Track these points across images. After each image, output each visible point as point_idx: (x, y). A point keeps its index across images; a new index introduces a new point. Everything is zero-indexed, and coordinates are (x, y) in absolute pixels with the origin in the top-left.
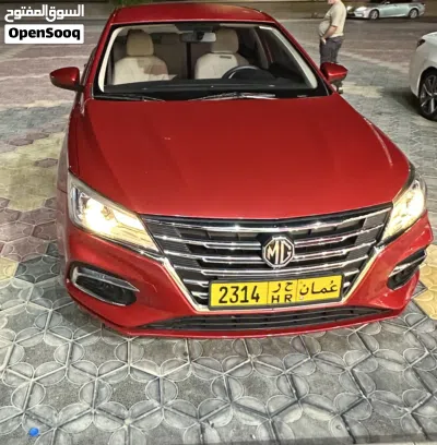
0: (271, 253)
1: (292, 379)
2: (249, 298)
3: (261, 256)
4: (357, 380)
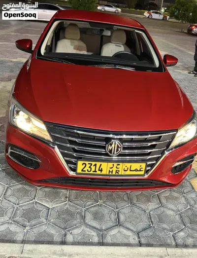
0: (110, 148)
1: (118, 214)
2: (97, 170)
3: (105, 149)
4: (150, 218)
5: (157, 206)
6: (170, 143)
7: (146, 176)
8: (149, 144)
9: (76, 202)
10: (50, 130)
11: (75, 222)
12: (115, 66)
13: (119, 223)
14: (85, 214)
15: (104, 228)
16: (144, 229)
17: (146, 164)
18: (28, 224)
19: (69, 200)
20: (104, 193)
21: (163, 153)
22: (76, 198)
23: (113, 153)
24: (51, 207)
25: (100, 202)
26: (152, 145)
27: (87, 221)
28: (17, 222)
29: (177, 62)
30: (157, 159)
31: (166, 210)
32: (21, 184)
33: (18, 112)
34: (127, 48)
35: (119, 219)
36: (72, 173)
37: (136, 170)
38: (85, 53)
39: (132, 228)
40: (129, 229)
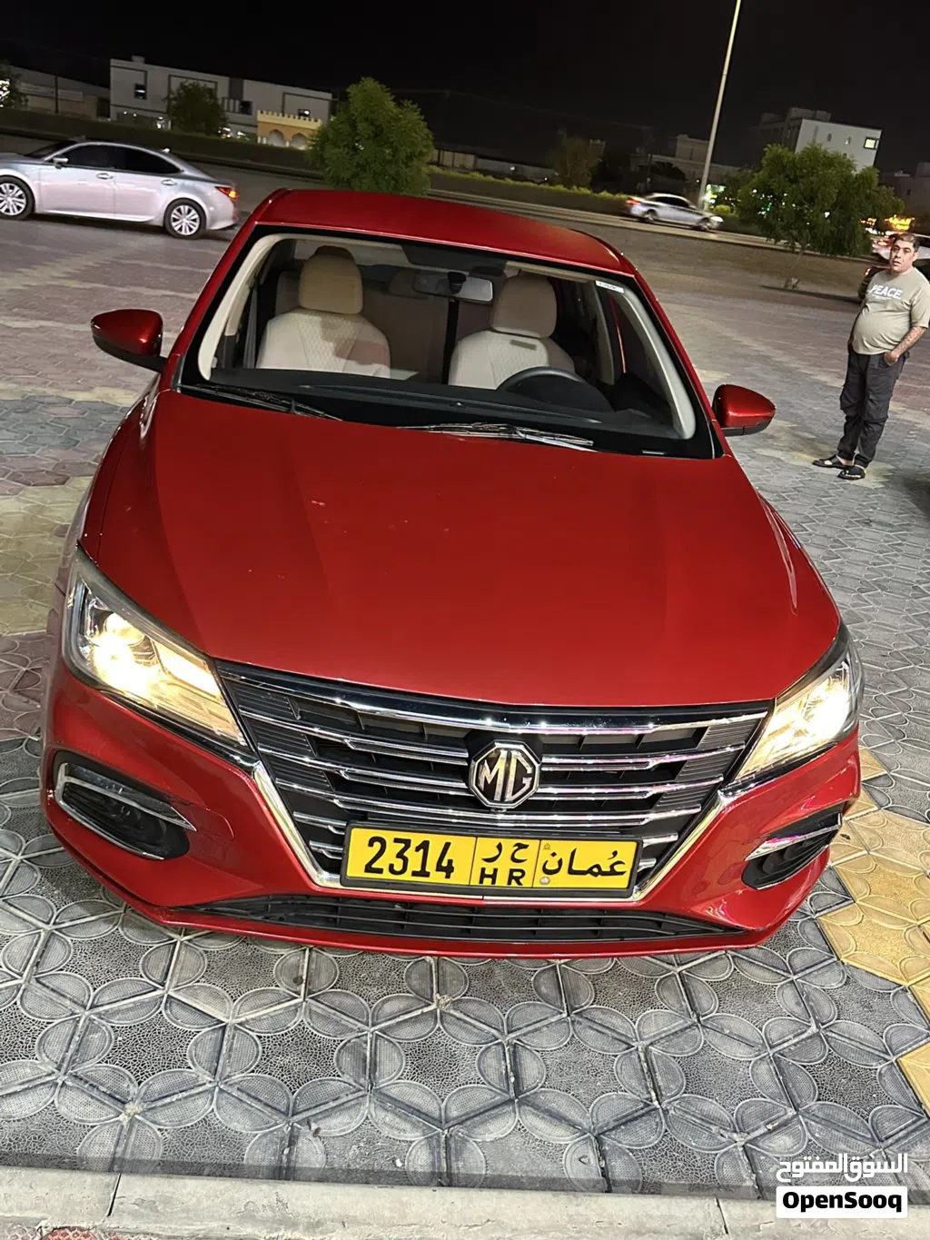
0: (487, 774)
1: (514, 1055)
2: (431, 866)
3: (466, 780)
4: (651, 1071)
5: (679, 1024)
6: (740, 758)
7: (637, 897)
8: (653, 763)
9: (337, 1000)
10: (234, 696)
11: (334, 1086)
12: (510, 430)
13: (518, 1091)
14: (374, 1053)
15: (454, 1113)
16: (627, 1121)
17: (639, 844)
18: (133, 1090)
19: (309, 992)
20: (456, 965)
21: (708, 800)
22: (340, 983)
23: (497, 798)
24: (230, 1021)
25: (440, 1002)
26: (661, 766)
27: (382, 1083)
28: (88, 1083)
29: (769, 419)
30: (684, 827)
31: (715, 1039)
32: (108, 920)
33: (100, 619)
34: (560, 354)
35: (517, 1077)
36: (324, 880)
37: (595, 871)
38: (382, 371)
39: (574, 1114)
40: (558, 1118)
